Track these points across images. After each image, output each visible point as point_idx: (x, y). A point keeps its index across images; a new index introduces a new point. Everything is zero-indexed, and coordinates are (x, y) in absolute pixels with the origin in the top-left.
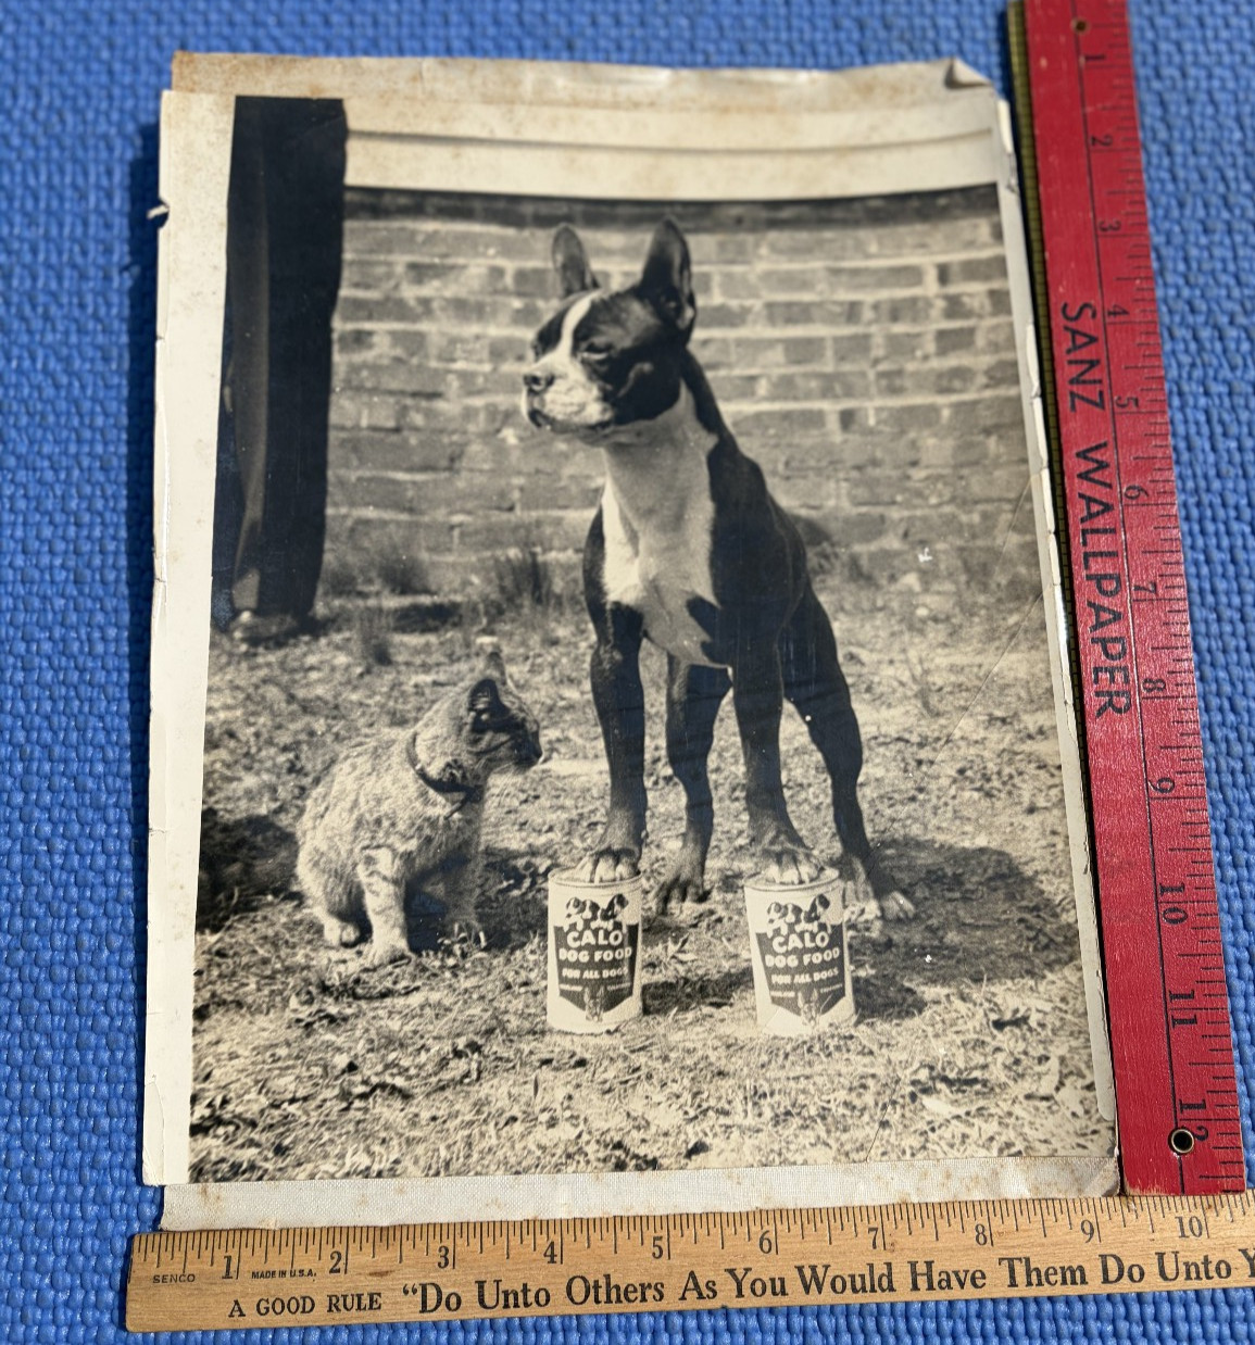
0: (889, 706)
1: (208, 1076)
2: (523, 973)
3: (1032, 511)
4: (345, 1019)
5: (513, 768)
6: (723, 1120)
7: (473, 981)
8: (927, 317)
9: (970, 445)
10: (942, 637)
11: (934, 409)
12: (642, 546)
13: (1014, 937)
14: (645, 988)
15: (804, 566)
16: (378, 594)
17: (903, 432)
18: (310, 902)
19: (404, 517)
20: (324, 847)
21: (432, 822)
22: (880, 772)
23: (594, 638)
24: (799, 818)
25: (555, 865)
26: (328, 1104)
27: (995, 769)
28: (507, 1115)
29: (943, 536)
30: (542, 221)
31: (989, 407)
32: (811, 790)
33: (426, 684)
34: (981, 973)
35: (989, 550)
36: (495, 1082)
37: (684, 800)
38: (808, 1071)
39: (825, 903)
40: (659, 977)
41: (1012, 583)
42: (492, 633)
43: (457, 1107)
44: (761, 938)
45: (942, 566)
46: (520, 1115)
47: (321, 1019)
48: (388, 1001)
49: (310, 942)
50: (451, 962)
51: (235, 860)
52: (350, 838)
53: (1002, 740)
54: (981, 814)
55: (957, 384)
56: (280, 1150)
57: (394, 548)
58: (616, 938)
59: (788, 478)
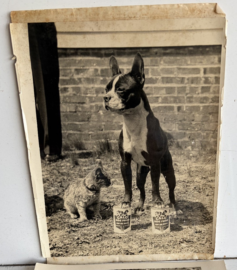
0: (182, 175)
1: (52, 241)
2: (109, 223)
3: (217, 134)
5: (105, 186)
6: (145, 247)
7: (100, 225)
8: (200, 83)
9: (206, 117)
10: (194, 161)
11: (199, 107)
12: (131, 139)
13: (201, 218)
14: (132, 226)
15: (167, 144)
16: (74, 150)
17: (191, 112)
18: (67, 211)
19: (79, 132)
20: (69, 201)
21: (90, 197)
22: (179, 188)
23: (121, 160)
24: (162, 196)
25: (114, 205)
26: (75, 245)
27: (202, 187)
28: (107, 246)
29: (197, 138)
30: (107, 55)
31: (211, 108)
32: (165, 191)
33: (86, 169)
34: (194, 224)
35: (207, 142)
36: (105, 241)
38: (161, 239)
39: (166, 212)
40: (134, 224)
41: (210, 149)
42: (99, 158)
43: (98, 245)
44: (154, 218)
45: (196, 145)
46: (109, 246)
47: (72, 231)
48: (84, 228)
49: (68, 218)
50: (95, 221)
51: (52, 204)
52: (74, 199)
53: (204, 182)
54: (198, 196)
55: (205, 101)
56: (67, 252)
57: (77, 140)
58: (126, 217)
59: (165, 123)
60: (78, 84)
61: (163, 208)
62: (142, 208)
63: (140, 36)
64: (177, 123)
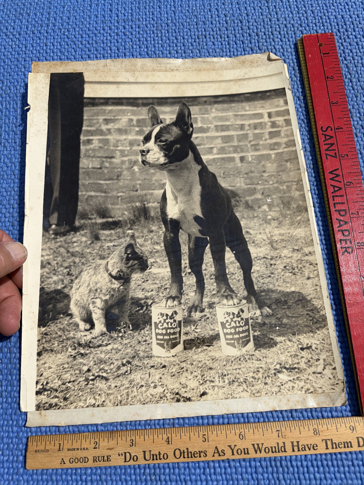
0: (260, 247)
1: (41, 375)
2: (144, 338)
3: (303, 184)
4: (86, 354)
5: (139, 272)
6: (212, 384)
7: (128, 341)
8: (266, 128)
9: (281, 165)
10: (276, 225)
11: (270, 155)
12: (178, 201)
13: (305, 320)
14: (184, 341)
15: (231, 204)
16: (95, 218)
17: (260, 162)
18: (74, 317)
19: (103, 194)
20: (79, 299)
21: (114, 290)
22: (258, 268)
23: (164, 230)
24: (233, 284)
25: (154, 302)
26: (81, 383)
27: (296, 266)
28: (140, 385)
29: (275, 194)
30: (144, 105)
31: (286, 154)
32: (236, 275)
33: (111, 246)
34: (295, 332)
35: (290, 197)
36: (136, 374)
37: (195, 280)
38: (239, 367)
39: (243, 311)
40: (189, 337)
41: (298, 207)
42: (132, 229)
43: (123, 382)
44: (222, 323)
45: (275, 203)
46: (144, 384)
47: (79, 355)
48: (100, 348)
49: (75, 330)
50: (121, 335)
51: (50, 304)
52: (87, 296)
53: (298, 256)
54: (292, 280)
55: (276, 147)
56: (65, 399)
57: (100, 204)
58: (174, 325)
59: (224, 178)
60: (106, 135)
61: (237, 305)
62: (201, 306)
63: (184, 87)
64: (241, 176)
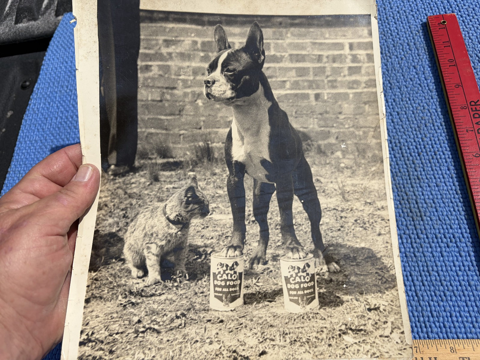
0: (331, 197)
1: (87, 324)
2: (201, 289)
3: (380, 132)
4: (138, 304)
5: (199, 217)
6: (272, 343)
7: (184, 291)
8: (345, 62)
9: (359, 108)
10: (349, 174)
11: (347, 94)
12: (245, 141)
13: (374, 279)
14: (245, 295)
15: (301, 148)
17: (336, 102)
18: (127, 262)
19: (164, 132)
20: (133, 243)
21: (171, 235)
22: (328, 221)
24: (299, 236)
25: (213, 251)
26: (130, 335)
27: (367, 220)
28: (195, 340)
29: (349, 139)
30: (211, 23)
31: (366, 95)
32: (304, 226)
33: (171, 188)
34: (363, 291)
35: (365, 144)
36: (191, 327)
37: (259, 229)
38: (302, 325)
39: (309, 266)
40: (250, 291)
41: (373, 156)
42: (194, 171)
43: (177, 336)
44: (286, 278)
45: (349, 149)
46: (199, 340)
47: (129, 304)
48: (153, 298)
49: (126, 276)
50: (176, 284)
51: (104, 247)
52: (142, 240)
53: (369, 210)
54: (363, 236)
55: (355, 86)
56: (111, 352)
57: (161, 143)
58: (235, 277)
59: (296, 117)
60: (167, 61)
62: (264, 258)
64: (315, 117)
